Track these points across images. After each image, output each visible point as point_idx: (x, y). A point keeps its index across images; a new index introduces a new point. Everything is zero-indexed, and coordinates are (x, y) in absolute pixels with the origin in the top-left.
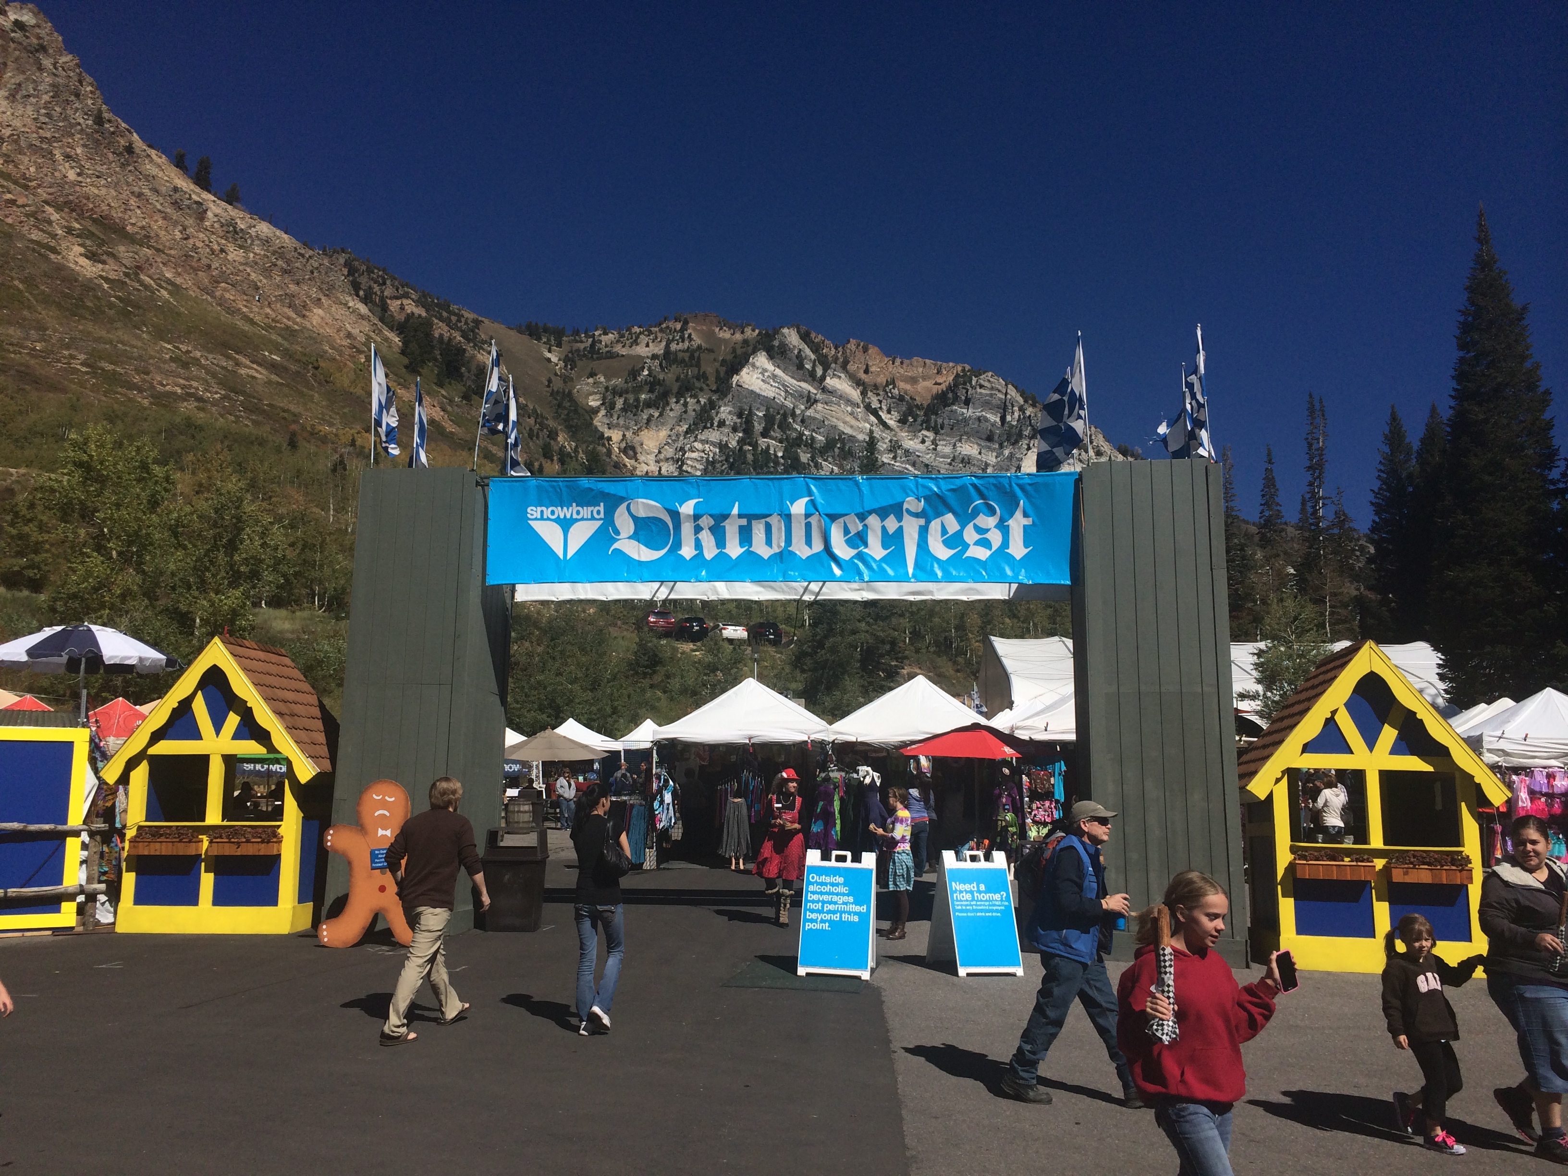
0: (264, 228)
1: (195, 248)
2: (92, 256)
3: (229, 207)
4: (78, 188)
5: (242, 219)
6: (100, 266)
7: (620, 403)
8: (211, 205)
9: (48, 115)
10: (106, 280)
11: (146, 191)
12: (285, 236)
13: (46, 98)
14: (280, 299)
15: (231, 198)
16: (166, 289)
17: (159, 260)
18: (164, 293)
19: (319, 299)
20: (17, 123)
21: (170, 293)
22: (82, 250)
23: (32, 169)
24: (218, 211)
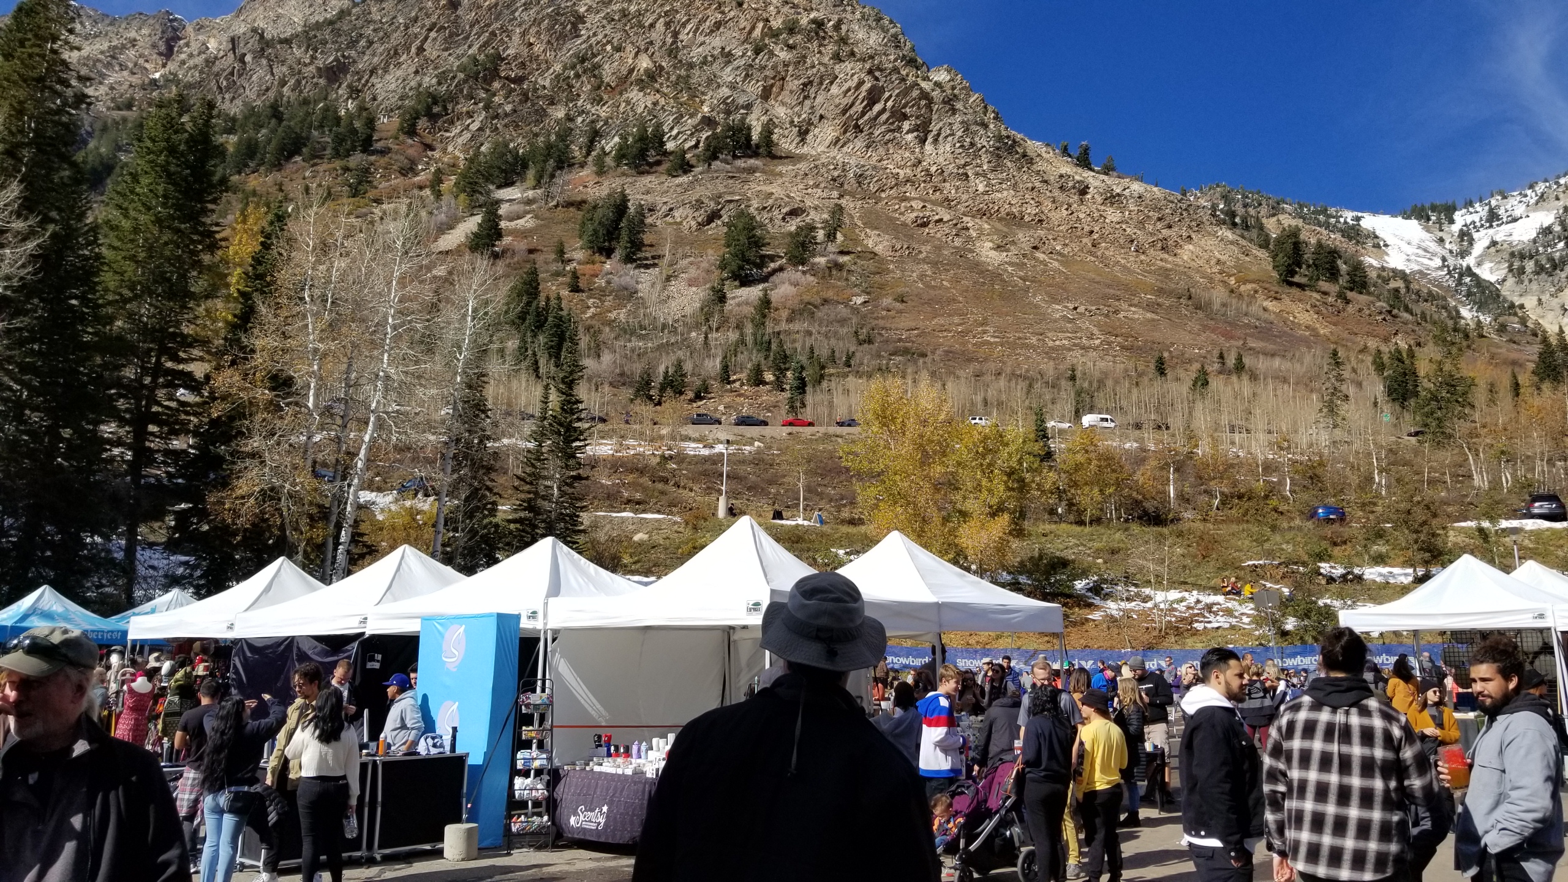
0: (1137, 187)
1: (1078, 219)
2: (998, 248)
3: (1105, 178)
4: (986, 197)
5: (1116, 185)
6: (1005, 254)
7: (1530, 266)
8: (1091, 180)
9: (962, 146)
10: (1011, 264)
11: (1038, 184)
12: (1155, 189)
13: (960, 133)
14: (1153, 244)
15: (1107, 170)
16: (1057, 260)
17: (1050, 237)
18: (1056, 264)
19: (1189, 237)
20: (941, 159)
21: (1061, 263)
22: (991, 245)
23: (953, 192)
24: (1097, 183)
